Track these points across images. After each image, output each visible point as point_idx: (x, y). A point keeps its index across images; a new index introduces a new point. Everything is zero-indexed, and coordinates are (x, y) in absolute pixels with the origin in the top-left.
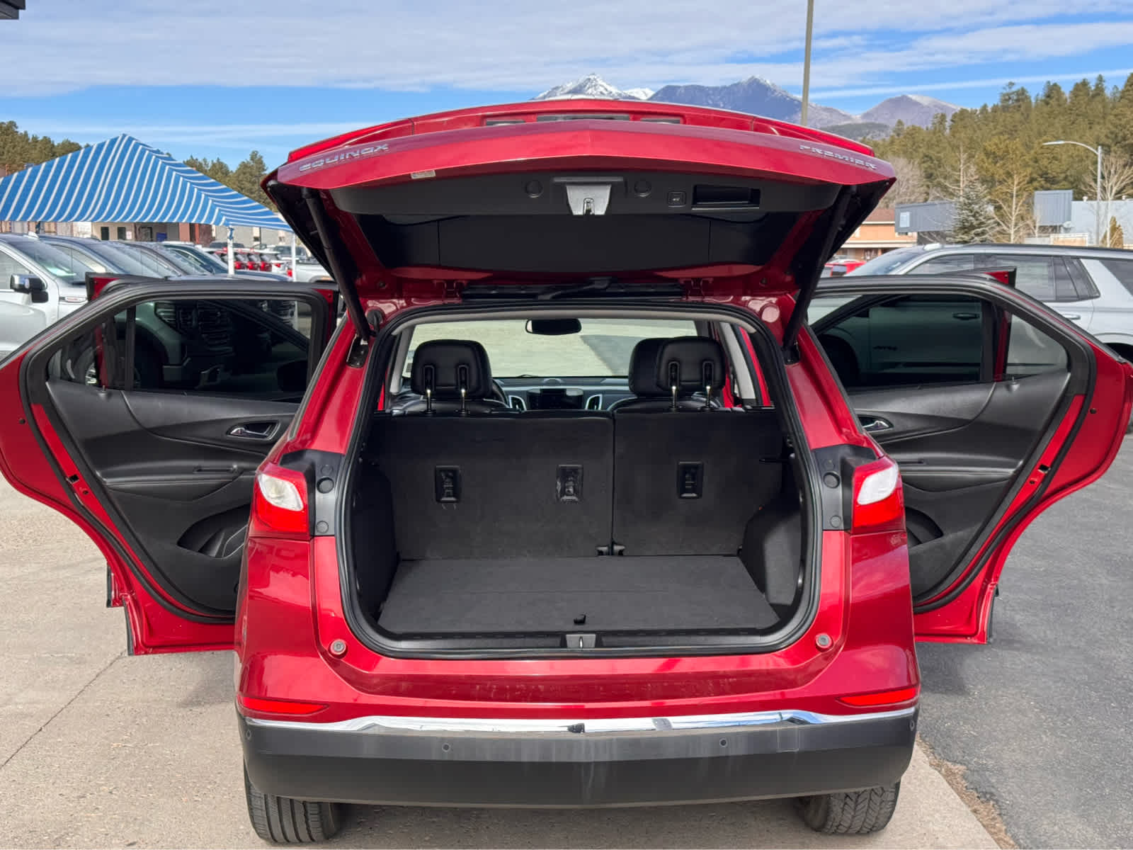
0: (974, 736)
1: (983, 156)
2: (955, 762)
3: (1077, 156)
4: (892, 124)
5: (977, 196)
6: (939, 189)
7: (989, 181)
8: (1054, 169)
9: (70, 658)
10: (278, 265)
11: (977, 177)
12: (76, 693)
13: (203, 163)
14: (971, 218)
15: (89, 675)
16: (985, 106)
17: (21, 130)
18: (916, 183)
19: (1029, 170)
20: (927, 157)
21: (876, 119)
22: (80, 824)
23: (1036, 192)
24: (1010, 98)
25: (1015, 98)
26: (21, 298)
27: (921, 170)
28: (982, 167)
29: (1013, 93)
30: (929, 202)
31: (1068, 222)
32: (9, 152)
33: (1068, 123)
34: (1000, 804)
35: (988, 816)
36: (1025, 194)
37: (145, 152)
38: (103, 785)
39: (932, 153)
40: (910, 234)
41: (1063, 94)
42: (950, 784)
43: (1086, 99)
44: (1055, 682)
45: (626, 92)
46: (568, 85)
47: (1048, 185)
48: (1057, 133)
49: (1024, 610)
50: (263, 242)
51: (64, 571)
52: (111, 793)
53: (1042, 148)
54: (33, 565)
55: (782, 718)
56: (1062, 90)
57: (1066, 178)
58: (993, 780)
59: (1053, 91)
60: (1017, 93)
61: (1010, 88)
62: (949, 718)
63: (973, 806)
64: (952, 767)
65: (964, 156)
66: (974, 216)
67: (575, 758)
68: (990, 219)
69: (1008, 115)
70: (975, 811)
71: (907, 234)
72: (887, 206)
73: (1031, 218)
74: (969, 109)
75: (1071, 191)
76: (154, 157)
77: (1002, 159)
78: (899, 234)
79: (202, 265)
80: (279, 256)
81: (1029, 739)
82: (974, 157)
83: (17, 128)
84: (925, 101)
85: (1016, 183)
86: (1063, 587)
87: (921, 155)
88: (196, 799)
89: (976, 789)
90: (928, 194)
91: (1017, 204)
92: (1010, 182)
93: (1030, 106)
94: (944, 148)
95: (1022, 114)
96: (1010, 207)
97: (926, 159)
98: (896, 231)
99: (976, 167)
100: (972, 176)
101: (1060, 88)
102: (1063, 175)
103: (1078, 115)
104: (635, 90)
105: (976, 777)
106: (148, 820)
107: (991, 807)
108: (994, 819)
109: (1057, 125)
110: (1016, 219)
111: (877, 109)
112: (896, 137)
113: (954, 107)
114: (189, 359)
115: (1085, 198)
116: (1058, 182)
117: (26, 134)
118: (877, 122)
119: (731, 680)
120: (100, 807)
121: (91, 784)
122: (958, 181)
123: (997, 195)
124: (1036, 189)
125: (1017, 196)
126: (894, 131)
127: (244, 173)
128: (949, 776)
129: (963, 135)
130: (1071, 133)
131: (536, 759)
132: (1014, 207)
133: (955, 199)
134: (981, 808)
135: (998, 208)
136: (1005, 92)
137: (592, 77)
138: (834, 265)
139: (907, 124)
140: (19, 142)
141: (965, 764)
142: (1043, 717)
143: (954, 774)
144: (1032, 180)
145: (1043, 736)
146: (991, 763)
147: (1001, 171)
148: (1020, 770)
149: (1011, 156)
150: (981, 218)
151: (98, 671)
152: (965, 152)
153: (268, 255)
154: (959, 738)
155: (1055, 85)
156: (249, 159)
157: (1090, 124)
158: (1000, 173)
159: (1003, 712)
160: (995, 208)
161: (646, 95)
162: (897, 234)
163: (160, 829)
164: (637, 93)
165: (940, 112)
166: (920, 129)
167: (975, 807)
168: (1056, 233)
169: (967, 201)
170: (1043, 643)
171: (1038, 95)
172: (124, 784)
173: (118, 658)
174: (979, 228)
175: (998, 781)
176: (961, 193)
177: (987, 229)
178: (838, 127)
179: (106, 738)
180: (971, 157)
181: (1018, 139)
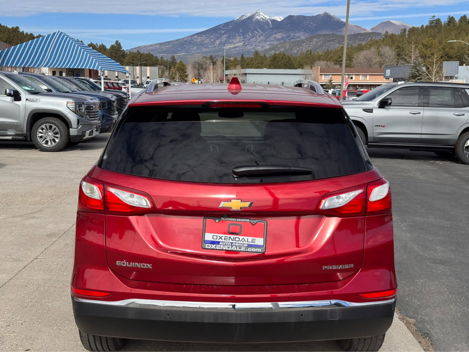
0: (419, 305)
1: (422, 46)
2: (410, 318)
3: (462, 47)
4: (384, 32)
5: (419, 63)
6: (403, 60)
7: (424, 57)
8: (452, 53)
9: (13, 259)
10: (125, 88)
11: (419, 55)
12: (13, 275)
13: (96, 45)
14: (416, 73)
15: (21, 267)
16: (423, 26)
17: (21, 30)
18: (393, 57)
19: (441, 53)
20: (398, 47)
21: (377, 31)
22: (5, 339)
23: (444, 62)
24: (433, 23)
25: (435, 22)
26: (9, 99)
27: (395, 52)
28: (421, 51)
29: (434, 20)
30: (398, 65)
31: (457, 75)
32: (15, 39)
33: (458, 34)
34: (431, 339)
35: (425, 345)
36: (439, 63)
37: (67, 39)
38: (19, 320)
39: (400, 45)
40: (390, 79)
41: (456, 21)
42: (408, 328)
43: (465, 23)
44: (456, 279)
45: (272, 18)
46: (248, 15)
47: (449, 59)
48: (453, 37)
49: (440, 244)
50: (119, 78)
51: (17, 218)
52: (22, 324)
53: (446, 43)
54: (4, 215)
55: (331, 303)
56: (455, 19)
57: (456, 56)
58: (428, 327)
59: (451, 20)
60: (436, 20)
61: (433, 18)
62: (408, 296)
63: (419, 339)
64: (409, 320)
65: (413, 46)
66: (417, 72)
67: (230, 322)
68: (424, 73)
69: (432, 29)
70: (420, 342)
71: (389, 79)
72: (381, 67)
73: (441, 73)
74: (416, 27)
75: (458, 62)
76: (71, 41)
77: (430, 48)
78: (386, 79)
79: (91, 87)
80: (125, 84)
81: (444, 307)
82: (417, 47)
83: (19, 29)
84: (397, 23)
85: (435, 58)
86: (457, 234)
87: (395, 46)
88: (60, 328)
89: (420, 331)
90: (398, 62)
91: (435, 67)
92: (433, 57)
93: (442, 26)
94: (405, 43)
95: (438, 29)
96: (433, 68)
97: (397, 47)
98: (384, 78)
99: (419, 51)
100: (417, 55)
101: (454, 19)
102: (455, 55)
103: (461, 30)
104: (276, 17)
105: (420, 325)
106: (37, 338)
107: (427, 340)
108: (428, 346)
109: (453, 34)
110: (435, 73)
111: (377, 26)
112: (385, 38)
113: (410, 26)
114: (81, 126)
115: (464, 65)
116: (453, 58)
117: (23, 32)
118: (377, 32)
119: (306, 285)
120: (16, 331)
121: (13, 319)
122: (411, 57)
123: (427, 63)
124: (444, 61)
125: (436, 63)
126: (384, 36)
127: (113, 49)
128: (408, 324)
129: (413, 38)
130: (459, 37)
131: (212, 321)
132: (434, 68)
133: (410, 64)
134: (423, 341)
135: (428, 68)
136: (431, 20)
137: (258, 11)
138: (358, 91)
139: (390, 33)
140: (20, 35)
141: (415, 319)
142: (451, 296)
143: (410, 323)
144: (442, 57)
145: (451, 306)
146: (427, 318)
147: (429, 53)
148: (441, 322)
149: (433, 46)
150: (420, 72)
151: (25, 265)
152: (414, 45)
153: (120, 83)
154: (412, 306)
155: (452, 17)
156: (115, 44)
157: (467, 34)
158: (428, 53)
159: (432, 293)
160: (426, 68)
161: (280, 19)
162: (384, 79)
163: (41, 343)
164: (277, 18)
165: (404, 28)
166: (396, 35)
167: (420, 340)
168: (452, 79)
169: (414, 65)
170: (450, 260)
171: (445, 21)
172: (28, 320)
173: (35, 259)
174: (419, 77)
175: (431, 328)
176: (412, 62)
177: (422, 77)
178: (360, 33)
179: (23, 297)
180: (416, 47)
181: (436, 40)
